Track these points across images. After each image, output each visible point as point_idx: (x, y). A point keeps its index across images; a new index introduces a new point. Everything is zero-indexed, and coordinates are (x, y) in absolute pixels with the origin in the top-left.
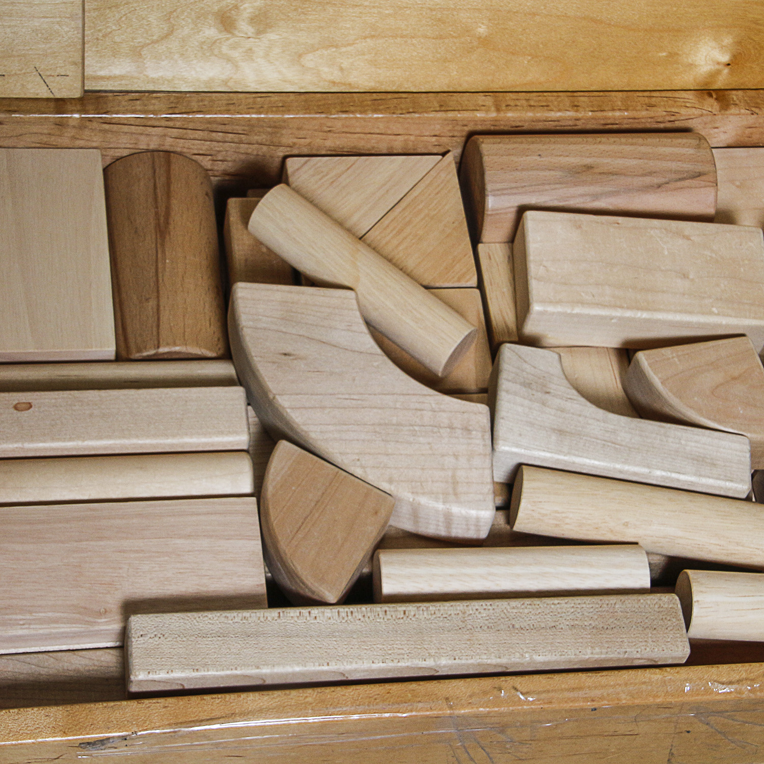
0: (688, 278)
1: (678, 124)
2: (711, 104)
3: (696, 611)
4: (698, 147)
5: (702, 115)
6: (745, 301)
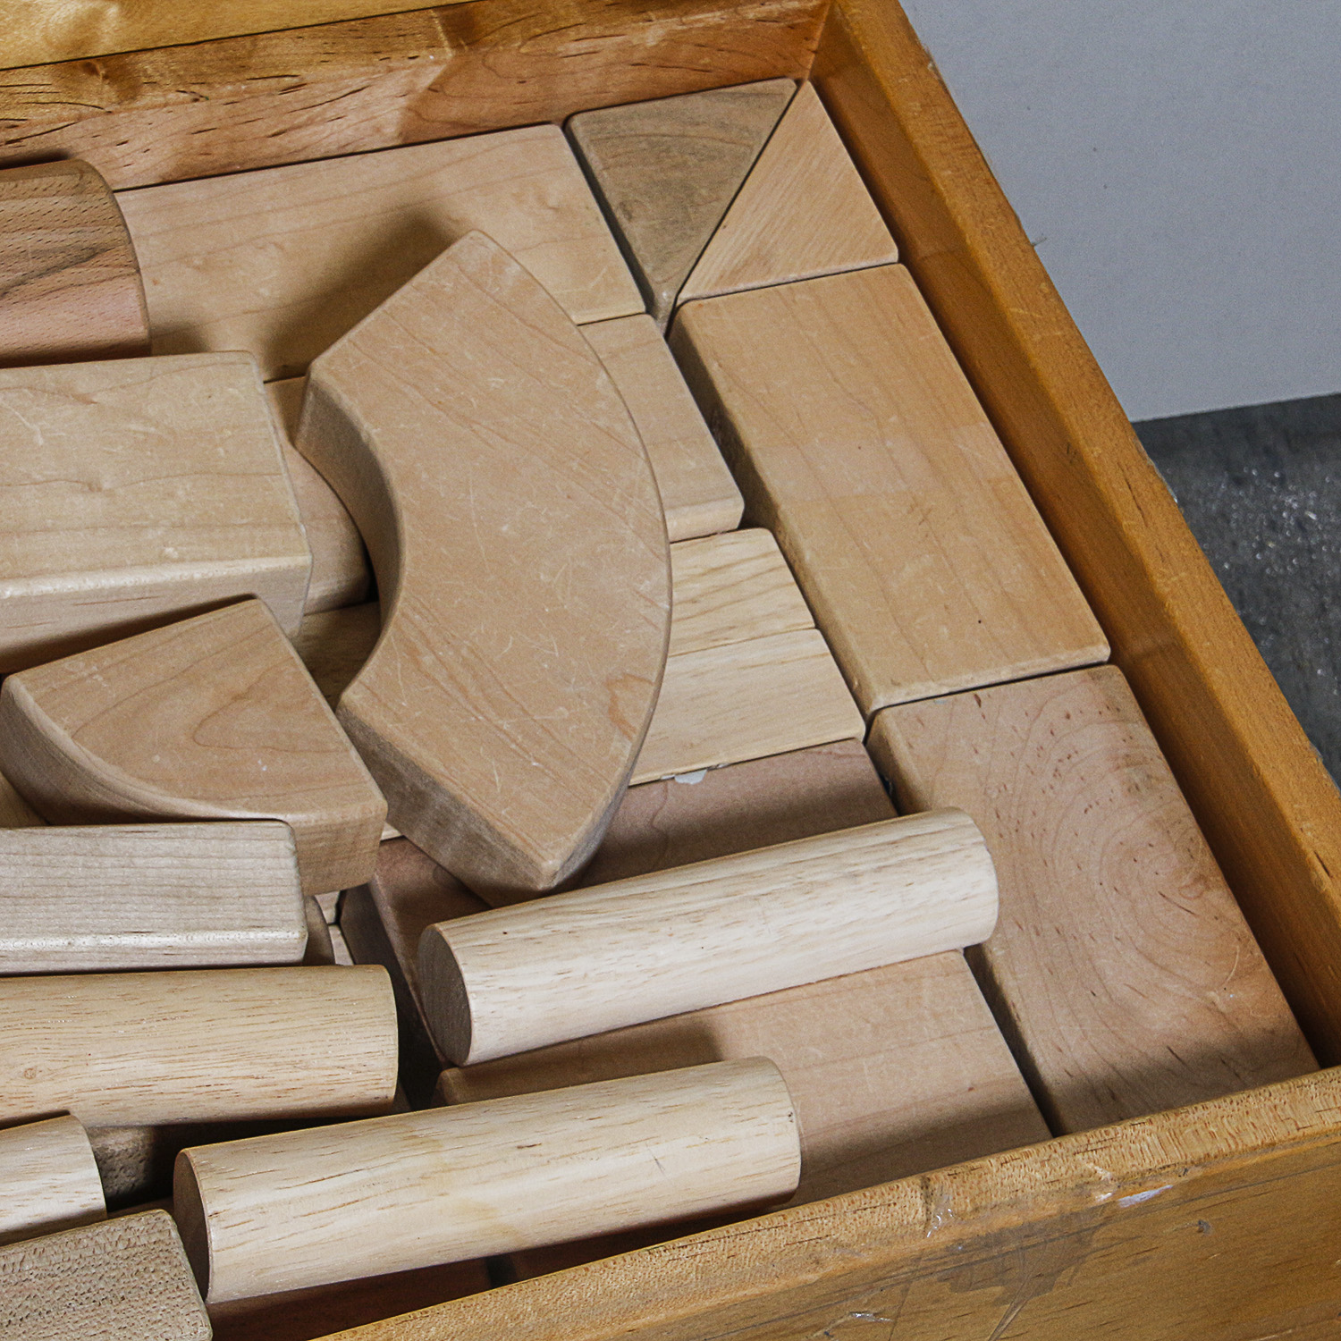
0: (100, 490)
1: (29, 147)
2: (98, 91)
3: (216, 1236)
4: (79, 190)
5: (80, 118)
6: (239, 521)
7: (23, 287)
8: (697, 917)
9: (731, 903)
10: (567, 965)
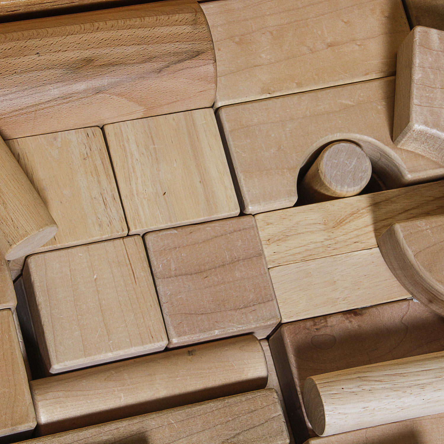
7: (168, 68)
8: (423, 387)
9: (438, 381)
10: (367, 405)
